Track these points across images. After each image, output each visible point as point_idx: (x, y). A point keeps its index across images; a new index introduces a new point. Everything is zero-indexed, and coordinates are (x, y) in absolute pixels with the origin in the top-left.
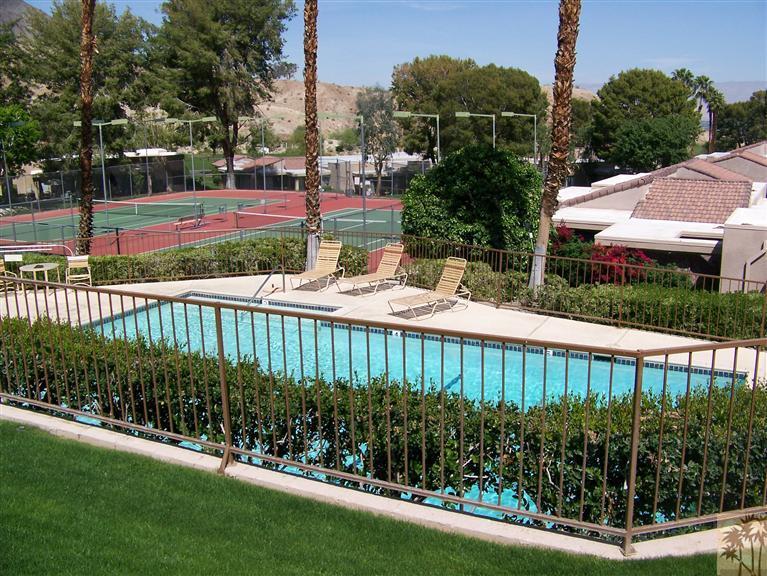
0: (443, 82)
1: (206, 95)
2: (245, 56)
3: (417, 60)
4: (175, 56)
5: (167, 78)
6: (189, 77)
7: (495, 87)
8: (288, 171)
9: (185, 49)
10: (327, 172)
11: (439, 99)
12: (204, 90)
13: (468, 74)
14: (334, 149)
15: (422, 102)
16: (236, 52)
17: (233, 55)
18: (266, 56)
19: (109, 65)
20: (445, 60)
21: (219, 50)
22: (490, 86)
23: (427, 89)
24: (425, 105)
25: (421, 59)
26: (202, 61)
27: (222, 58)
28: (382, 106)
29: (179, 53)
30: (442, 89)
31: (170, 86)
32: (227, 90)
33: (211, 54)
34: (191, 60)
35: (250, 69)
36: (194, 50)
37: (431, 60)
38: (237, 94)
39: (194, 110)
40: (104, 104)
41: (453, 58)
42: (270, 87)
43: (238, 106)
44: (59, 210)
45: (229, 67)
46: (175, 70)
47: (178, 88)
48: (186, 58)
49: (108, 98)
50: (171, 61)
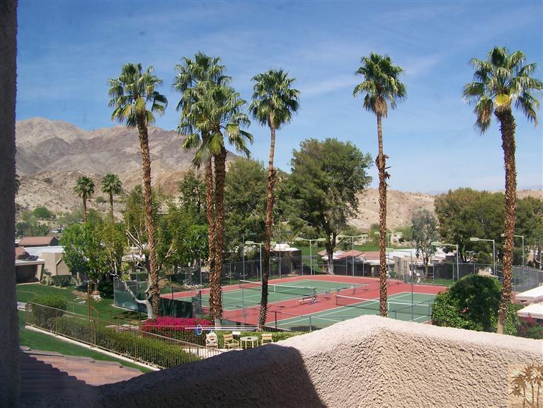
0: (467, 208)
1: (317, 216)
2: (340, 191)
3: (450, 192)
4: (298, 192)
5: (292, 205)
6: (307, 205)
7: (500, 211)
8: (368, 261)
9: (305, 188)
10: (393, 262)
11: (464, 218)
12: (316, 213)
13: (483, 202)
14: (398, 240)
15: (453, 219)
16: (335, 189)
17: (334, 191)
18: (353, 191)
19: (258, 197)
20: (468, 191)
21: (325, 189)
22: (497, 211)
23: (457, 211)
24: (455, 221)
25: (453, 191)
26: (315, 195)
27: (327, 194)
28: (428, 222)
29: (301, 190)
30: (466, 212)
31: (296, 210)
32: (330, 213)
33: (320, 191)
34: (308, 196)
35: (343, 199)
36: (310, 188)
37: (460, 191)
38: (336, 215)
39: (309, 225)
40: (255, 221)
41: (473, 189)
42: (356, 210)
43: (336, 222)
44: (228, 286)
45: (331, 198)
46: (298, 200)
47: (300, 211)
48: (305, 193)
49: (258, 217)
50: (296, 195)
